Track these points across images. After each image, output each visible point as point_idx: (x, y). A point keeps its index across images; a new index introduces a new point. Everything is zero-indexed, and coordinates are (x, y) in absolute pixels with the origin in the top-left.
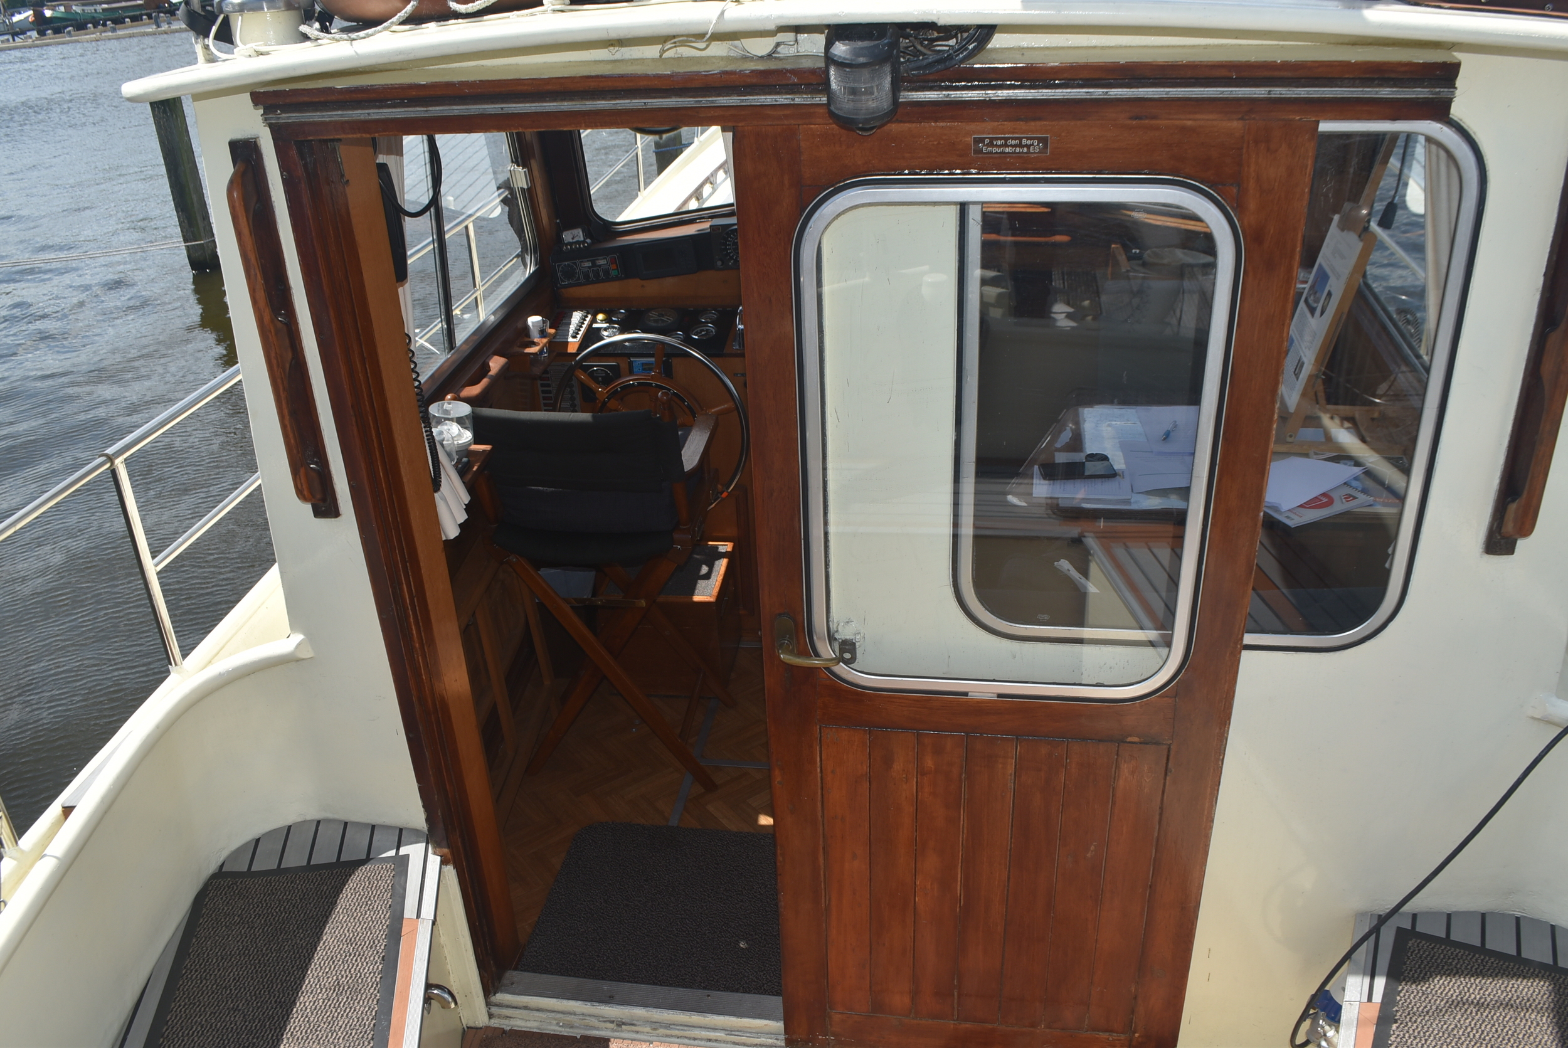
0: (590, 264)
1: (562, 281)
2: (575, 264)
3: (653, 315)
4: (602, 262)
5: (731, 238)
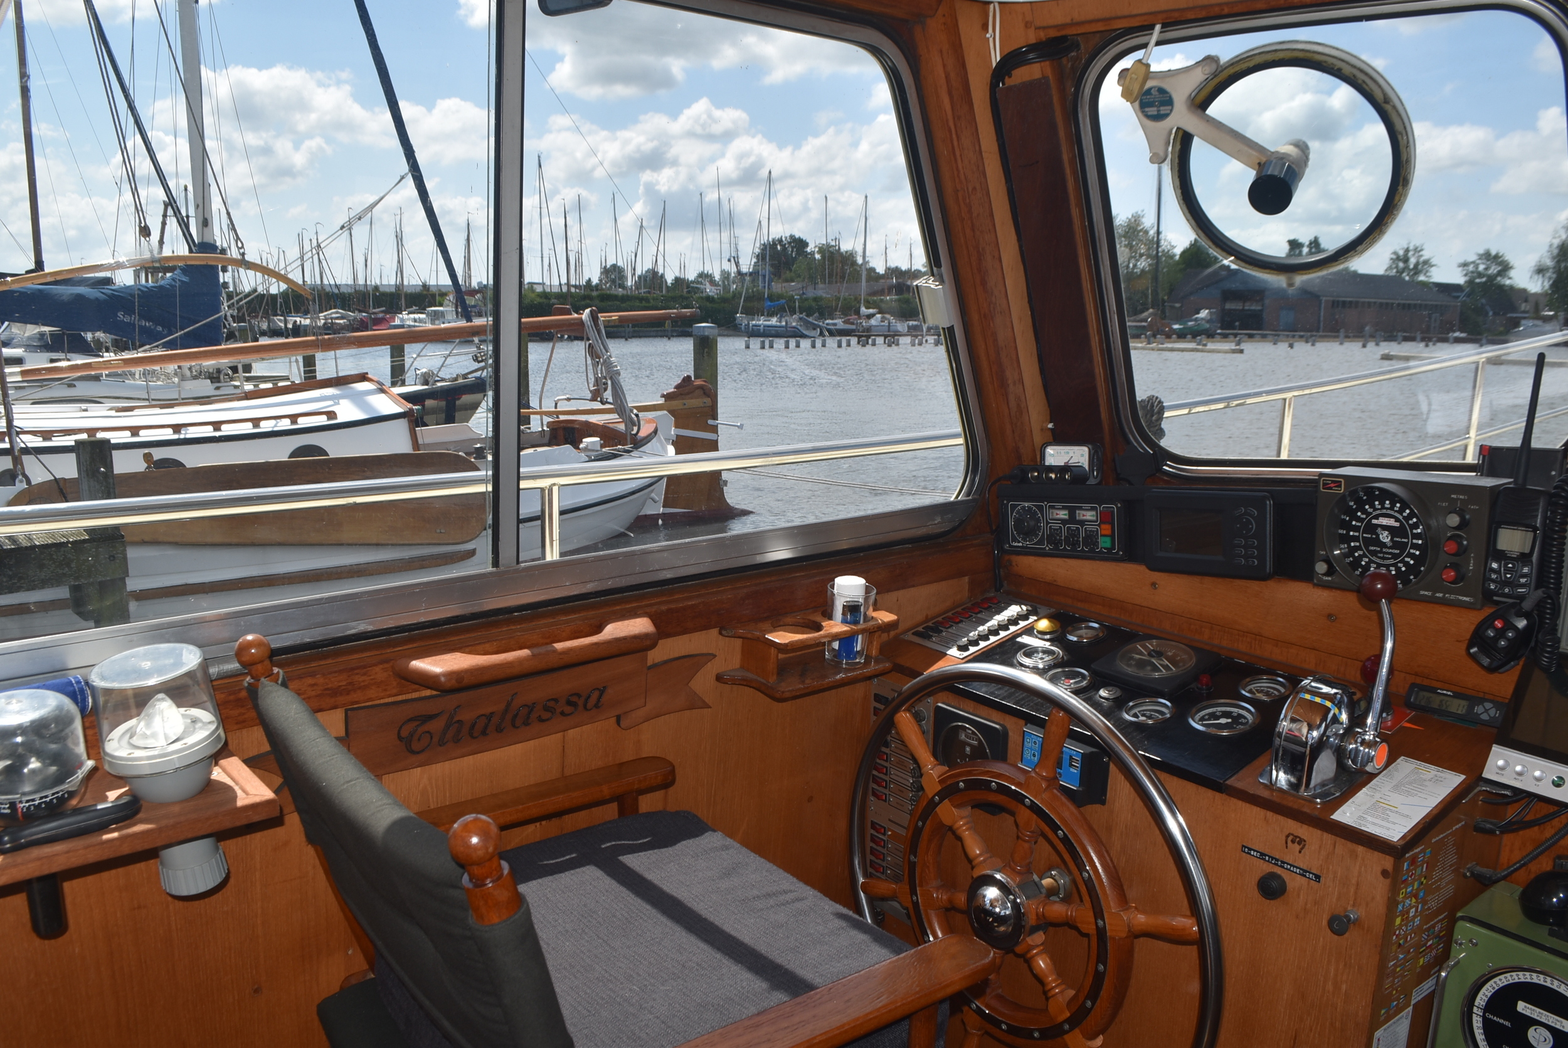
0: (1063, 514)
1: (1015, 540)
2: (1040, 508)
3: (1142, 650)
4: (1089, 515)
5: (1364, 512)
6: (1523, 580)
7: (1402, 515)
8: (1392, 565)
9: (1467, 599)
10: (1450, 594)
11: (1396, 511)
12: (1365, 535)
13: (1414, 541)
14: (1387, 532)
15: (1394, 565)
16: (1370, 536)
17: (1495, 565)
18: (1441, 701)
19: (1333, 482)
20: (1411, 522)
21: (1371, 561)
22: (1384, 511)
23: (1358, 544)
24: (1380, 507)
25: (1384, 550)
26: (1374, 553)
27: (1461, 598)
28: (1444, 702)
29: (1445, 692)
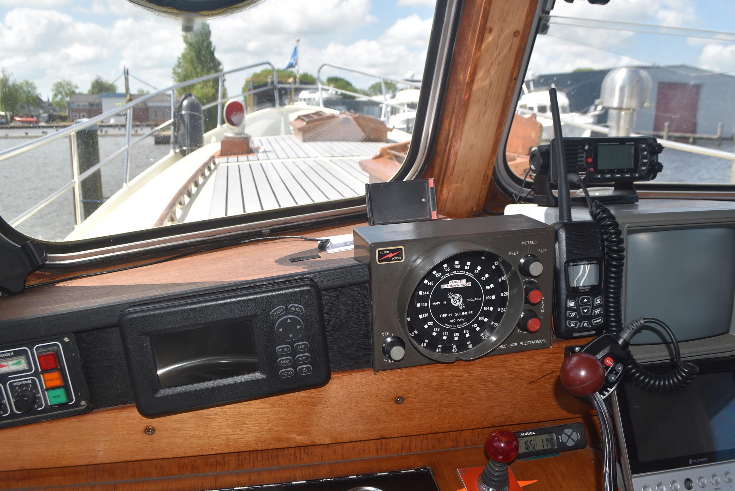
5: (432, 278)
6: (598, 311)
7: (473, 273)
8: (466, 328)
9: (540, 341)
10: (524, 341)
11: (467, 270)
12: (434, 304)
13: (488, 298)
14: (458, 295)
15: (469, 328)
16: (440, 303)
17: (572, 304)
18: (526, 443)
19: (391, 251)
20: (483, 279)
21: (443, 330)
22: (454, 273)
23: (427, 315)
24: (449, 269)
25: (456, 314)
26: (446, 321)
27: (533, 342)
28: (529, 443)
29: (527, 434)
